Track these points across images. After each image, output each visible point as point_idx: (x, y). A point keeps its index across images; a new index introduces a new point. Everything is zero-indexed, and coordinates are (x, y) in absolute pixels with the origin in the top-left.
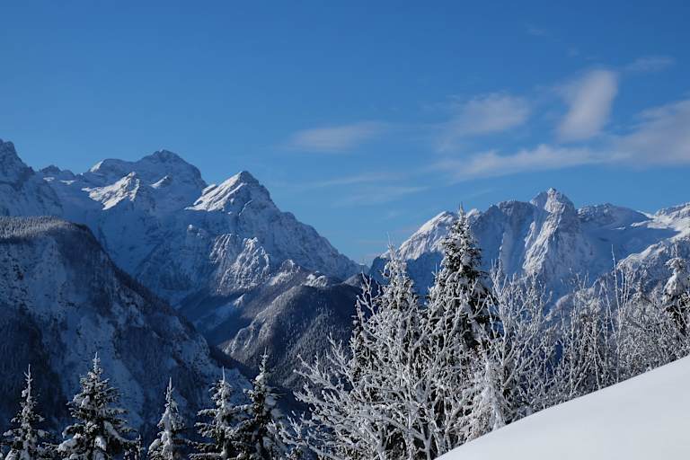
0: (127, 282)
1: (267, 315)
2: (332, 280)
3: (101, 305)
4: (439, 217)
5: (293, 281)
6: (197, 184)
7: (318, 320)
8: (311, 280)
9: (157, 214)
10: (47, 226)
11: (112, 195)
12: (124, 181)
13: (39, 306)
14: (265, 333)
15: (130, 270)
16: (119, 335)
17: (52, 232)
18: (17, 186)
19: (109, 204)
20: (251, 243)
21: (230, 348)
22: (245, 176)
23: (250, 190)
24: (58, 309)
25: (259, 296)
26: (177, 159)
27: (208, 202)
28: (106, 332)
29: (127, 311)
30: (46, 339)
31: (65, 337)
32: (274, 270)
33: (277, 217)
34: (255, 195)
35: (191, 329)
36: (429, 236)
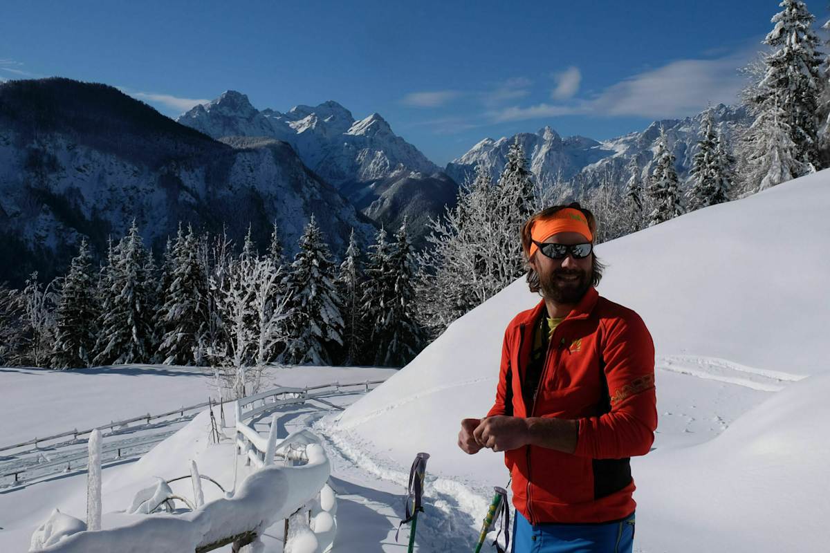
0: (311, 174)
1: (388, 194)
2: (424, 175)
3: (296, 187)
4: (484, 141)
5: (403, 175)
6: (349, 120)
7: (416, 197)
8: (413, 175)
9: (327, 136)
10: (267, 142)
11: (302, 125)
12: (309, 118)
13: (262, 188)
14: (387, 204)
15: (312, 167)
16: (306, 204)
17: (269, 146)
18: (249, 120)
19: (300, 131)
20: (379, 154)
21: (367, 212)
22: (377, 116)
23: (379, 125)
24: (272, 189)
25: (384, 183)
26: (338, 106)
27: (356, 130)
28: (299, 202)
29: (311, 190)
30: (266, 206)
31: (276, 205)
32: (392, 169)
33: (394, 139)
34: (382, 126)
35: (346, 202)
36: (479, 151)
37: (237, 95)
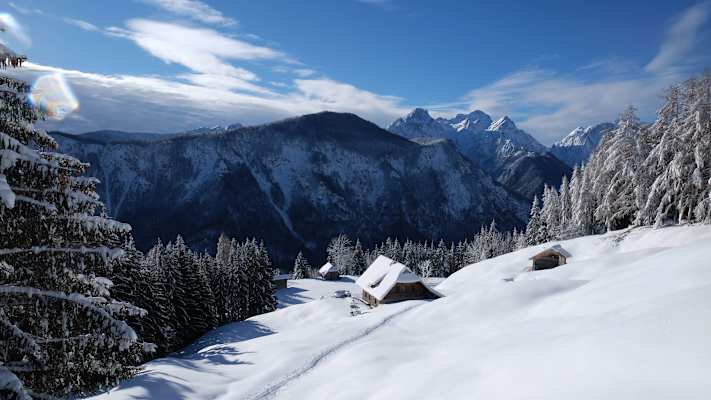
0: (466, 159)
1: (512, 166)
2: (537, 153)
3: (456, 166)
4: (578, 129)
5: (523, 154)
6: (489, 120)
7: (531, 168)
8: (529, 154)
9: (475, 133)
10: (439, 141)
11: (461, 126)
12: (464, 122)
13: (436, 167)
14: (512, 173)
15: (465, 154)
16: (462, 177)
17: (441, 143)
18: (428, 125)
19: (459, 130)
20: (508, 141)
21: (500, 179)
22: (506, 118)
23: (508, 122)
24: (443, 168)
25: (511, 160)
26: (483, 113)
27: (493, 127)
28: (458, 175)
29: (465, 168)
30: (439, 178)
31: (445, 177)
32: (516, 151)
33: (517, 131)
34: (510, 126)
35: (486, 174)
36: (573, 136)
37: (421, 110)
